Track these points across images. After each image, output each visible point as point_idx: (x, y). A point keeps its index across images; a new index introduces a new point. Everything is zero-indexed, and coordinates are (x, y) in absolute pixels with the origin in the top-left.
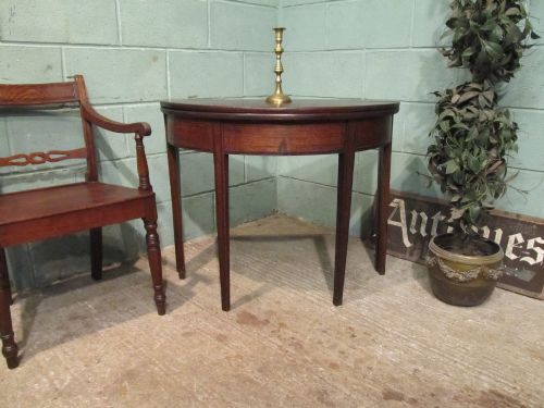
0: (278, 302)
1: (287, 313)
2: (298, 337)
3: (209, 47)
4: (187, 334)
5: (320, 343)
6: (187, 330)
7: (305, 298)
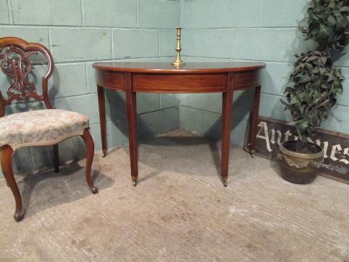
0: (176, 181)
1: (181, 187)
2: (186, 201)
3: (138, 26)
4: (121, 198)
5: (199, 204)
6: (122, 196)
7: (192, 179)
